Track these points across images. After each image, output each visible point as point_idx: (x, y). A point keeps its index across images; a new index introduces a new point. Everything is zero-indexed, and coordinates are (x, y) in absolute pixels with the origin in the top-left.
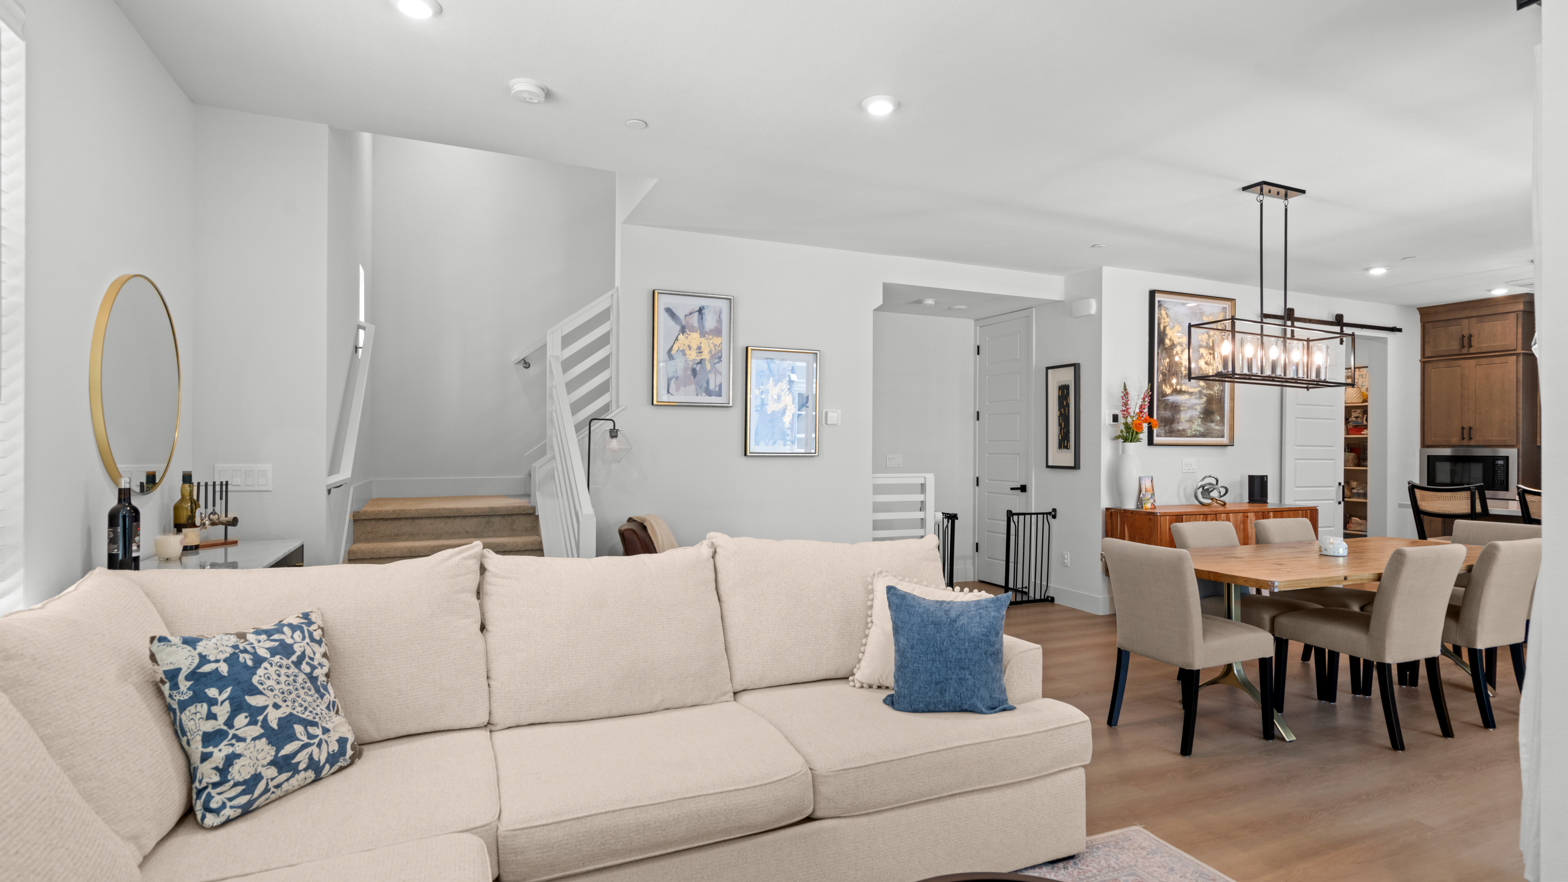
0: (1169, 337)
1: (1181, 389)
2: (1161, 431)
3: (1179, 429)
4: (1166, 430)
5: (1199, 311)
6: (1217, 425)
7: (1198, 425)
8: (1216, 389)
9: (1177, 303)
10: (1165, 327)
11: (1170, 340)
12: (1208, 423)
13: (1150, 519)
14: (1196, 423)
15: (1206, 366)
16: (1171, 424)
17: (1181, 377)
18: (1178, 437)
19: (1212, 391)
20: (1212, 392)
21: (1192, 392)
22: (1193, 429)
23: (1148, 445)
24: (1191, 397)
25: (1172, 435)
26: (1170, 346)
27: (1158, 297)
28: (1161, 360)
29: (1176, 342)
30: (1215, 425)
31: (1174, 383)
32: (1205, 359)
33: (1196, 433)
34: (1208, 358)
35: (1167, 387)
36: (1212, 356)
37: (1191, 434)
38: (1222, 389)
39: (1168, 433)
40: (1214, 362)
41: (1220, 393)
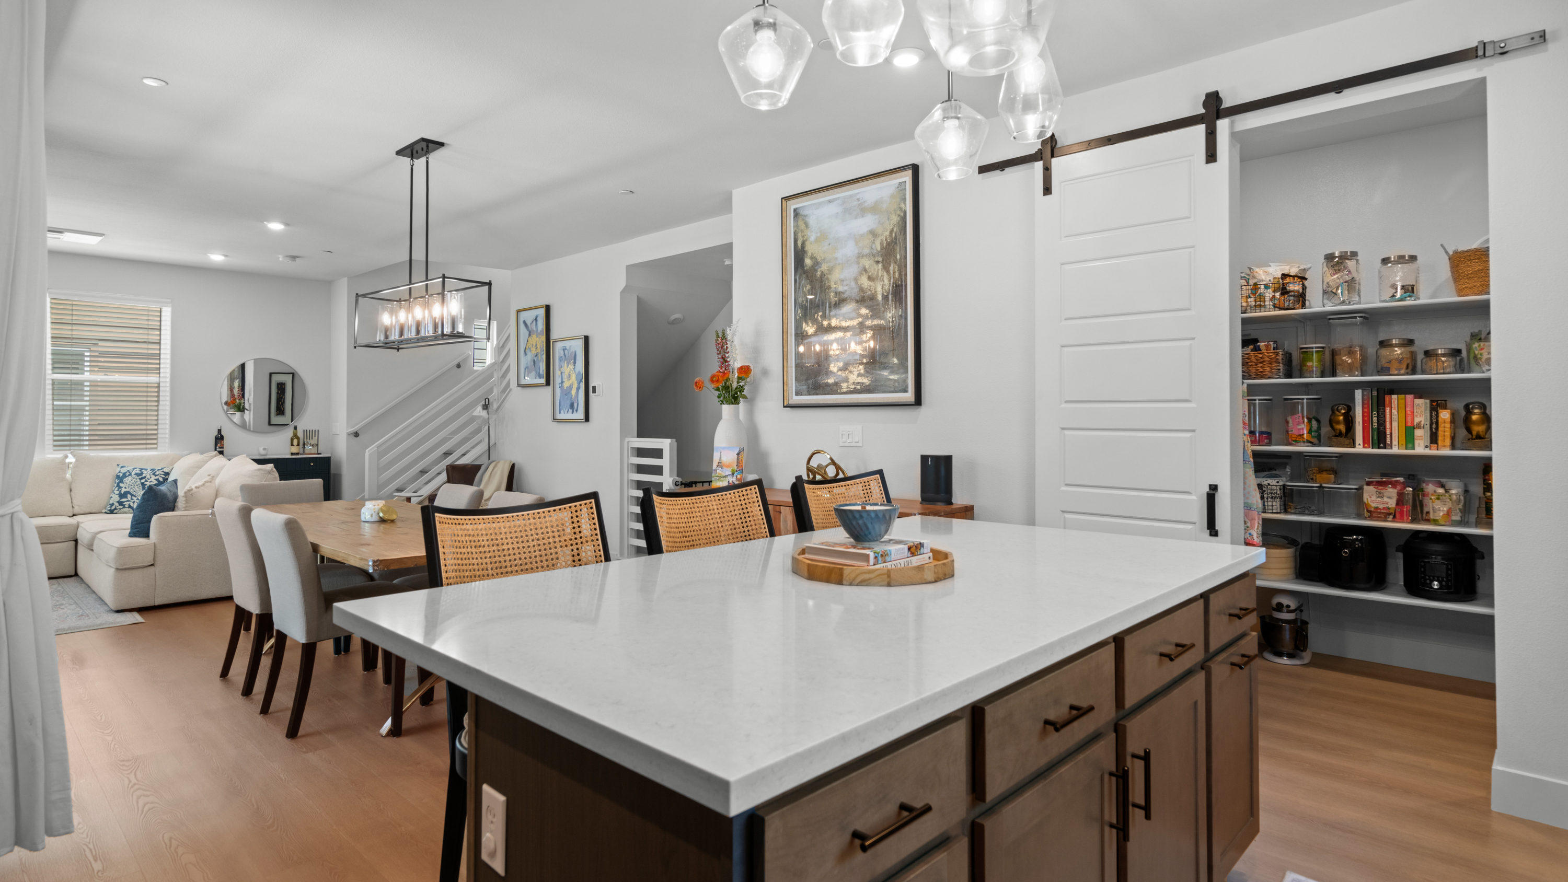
0: (809, 254)
1: (829, 324)
2: (802, 387)
3: (827, 382)
4: (808, 386)
5: (856, 203)
6: (892, 373)
7: (859, 375)
8: (890, 315)
9: (824, 202)
10: (803, 243)
11: (812, 258)
12: (875, 370)
14: (856, 373)
15: (870, 283)
16: (816, 377)
17: (830, 307)
18: (828, 394)
19: (883, 319)
20: (882, 322)
21: (848, 326)
22: (851, 381)
23: (784, 407)
24: (846, 334)
25: (818, 392)
26: (812, 266)
27: (793, 205)
28: (799, 288)
29: (820, 259)
30: (889, 373)
31: (819, 318)
32: (869, 273)
33: (855, 388)
34: (874, 269)
35: (808, 326)
36: (880, 266)
37: (847, 390)
38: (900, 314)
39: (812, 388)
40: (885, 274)
41: (898, 321)
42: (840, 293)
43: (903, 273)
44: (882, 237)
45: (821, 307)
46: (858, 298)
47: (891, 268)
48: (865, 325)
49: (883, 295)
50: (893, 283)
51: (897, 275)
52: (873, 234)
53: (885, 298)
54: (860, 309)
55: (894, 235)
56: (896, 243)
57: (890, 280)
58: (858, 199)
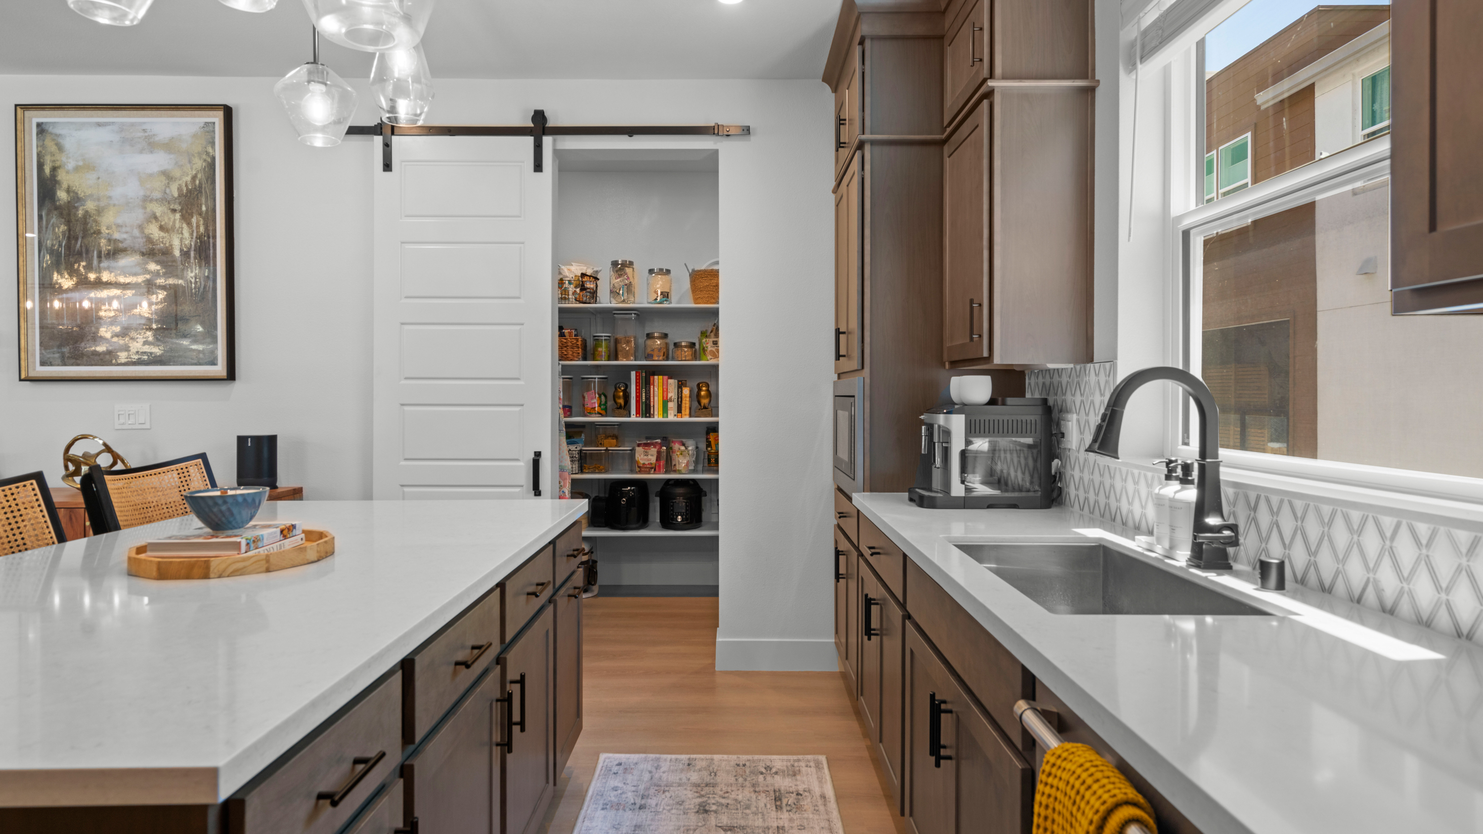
0: (65, 186)
1: (98, 279)
2: (52, 355)
3: (95, 351)
4: (63, 354)
5: (141, 134)
6: (195, 342)
7: (146, 343)
8: (193, 275)
9: (89, 124)
10: (54, 169)
11: (69, 191)
12: (172, 338)
14: (141, 341)
15: (162, 234)
16: (76, 342)
17: (99, 256)
18: (96, 365)
19: (182, 279)
20: (180, 282)
21: (129, 283)
22: (133, 350)
23: (21, 380)
24: (125, 292)
25: (79, 362)
26: (69, 202)
27: (35, 118)
28: (47, 228)
29: (83, 194)
30: (190, 342)
31: (81, 269)
32: (161, 222)
33: (139, 359)
34: (169, 219)
35: (62, 277)
36: (178, 216)
37: (126, 360)
38: (206, 274)
39: (68, 357)
40: (185, 226)
41: (203, 283)
42: (116, 241)
43: (211, 228)
44: (180, 182)
45: (84, 255)
46: (144, 251)
47: (194, 220)
48: (156, 283)
49: (181, 250)
50: (197, 238)
51: (202, 229)
52: (168, 176)
53: (185, 254)
54: (147, 263)
55: (197, 182)
56: (200, 192)
57: (192, 234)
58: (144, 131)
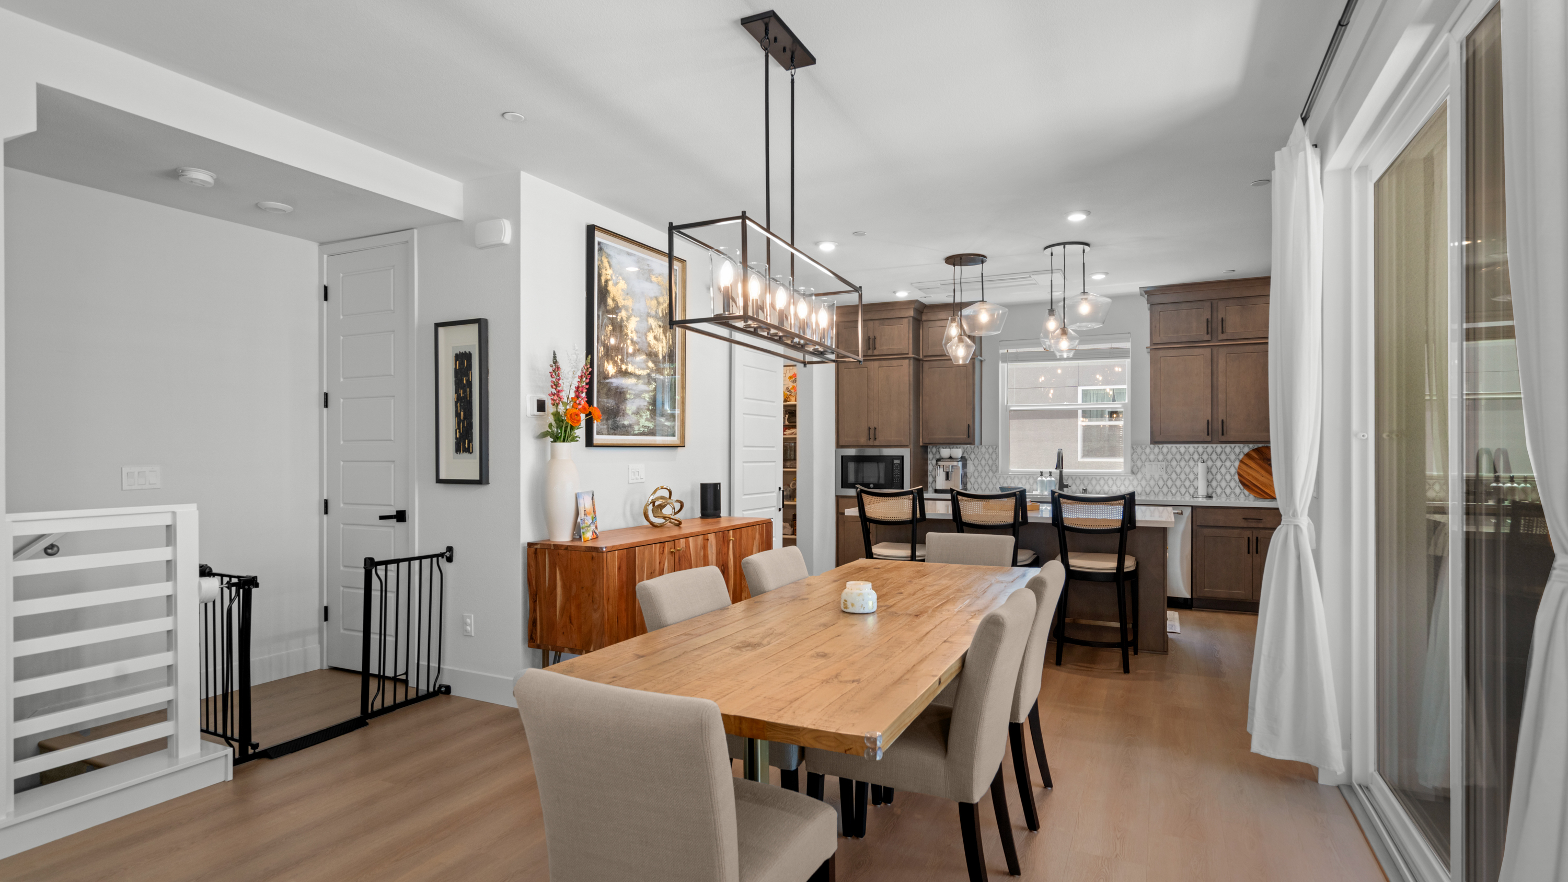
0: (611, 295)
1: (626, 369)
2: (602, 427)
3: (624, 424)
4: (608, 425)
5: (646, 268)
6: (666, 419)
7: (647, 420)
8: (666, 372)
9: (621, 250)
10: (607, 281)
11: (614, 300)
12: (657, 416)
13: (593, 558)
14: (645, 417)
15: (655, 342)
16: (615, 417)
17: (627, 353)
18: (624, 435)
19: (662, 375)
20: (662, 377)
21: (640, 375)
22: (641, 425)
23: (586, 446)
25: (616, 432)
26: (613, 308)
27: (597, 237)
28: (602, 326)
29: (621, 304)
31: (619, 361)
32: (654, 333)
33: (644, 431)
34: (658, 331)
35: (608, 365)
36: (661, 330)
37: (638, 431)
39: (611, 428)
40: (664, 338)
42: (635, 342)
43: (675, 342)
44: (662, 307)
45: (620, 350)
46: (647, 352)
47: (667, 334)
49: (661, 355)
50: (669, 347)
51: (671, 342)
52: (658, 301)
53: (664, 357)
54: (648, 361)
57: (667, 344)
58: (648, 265)
